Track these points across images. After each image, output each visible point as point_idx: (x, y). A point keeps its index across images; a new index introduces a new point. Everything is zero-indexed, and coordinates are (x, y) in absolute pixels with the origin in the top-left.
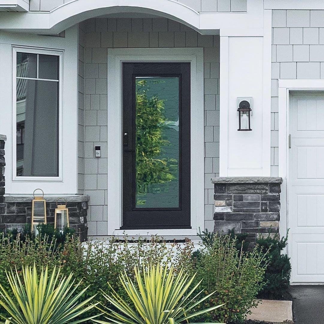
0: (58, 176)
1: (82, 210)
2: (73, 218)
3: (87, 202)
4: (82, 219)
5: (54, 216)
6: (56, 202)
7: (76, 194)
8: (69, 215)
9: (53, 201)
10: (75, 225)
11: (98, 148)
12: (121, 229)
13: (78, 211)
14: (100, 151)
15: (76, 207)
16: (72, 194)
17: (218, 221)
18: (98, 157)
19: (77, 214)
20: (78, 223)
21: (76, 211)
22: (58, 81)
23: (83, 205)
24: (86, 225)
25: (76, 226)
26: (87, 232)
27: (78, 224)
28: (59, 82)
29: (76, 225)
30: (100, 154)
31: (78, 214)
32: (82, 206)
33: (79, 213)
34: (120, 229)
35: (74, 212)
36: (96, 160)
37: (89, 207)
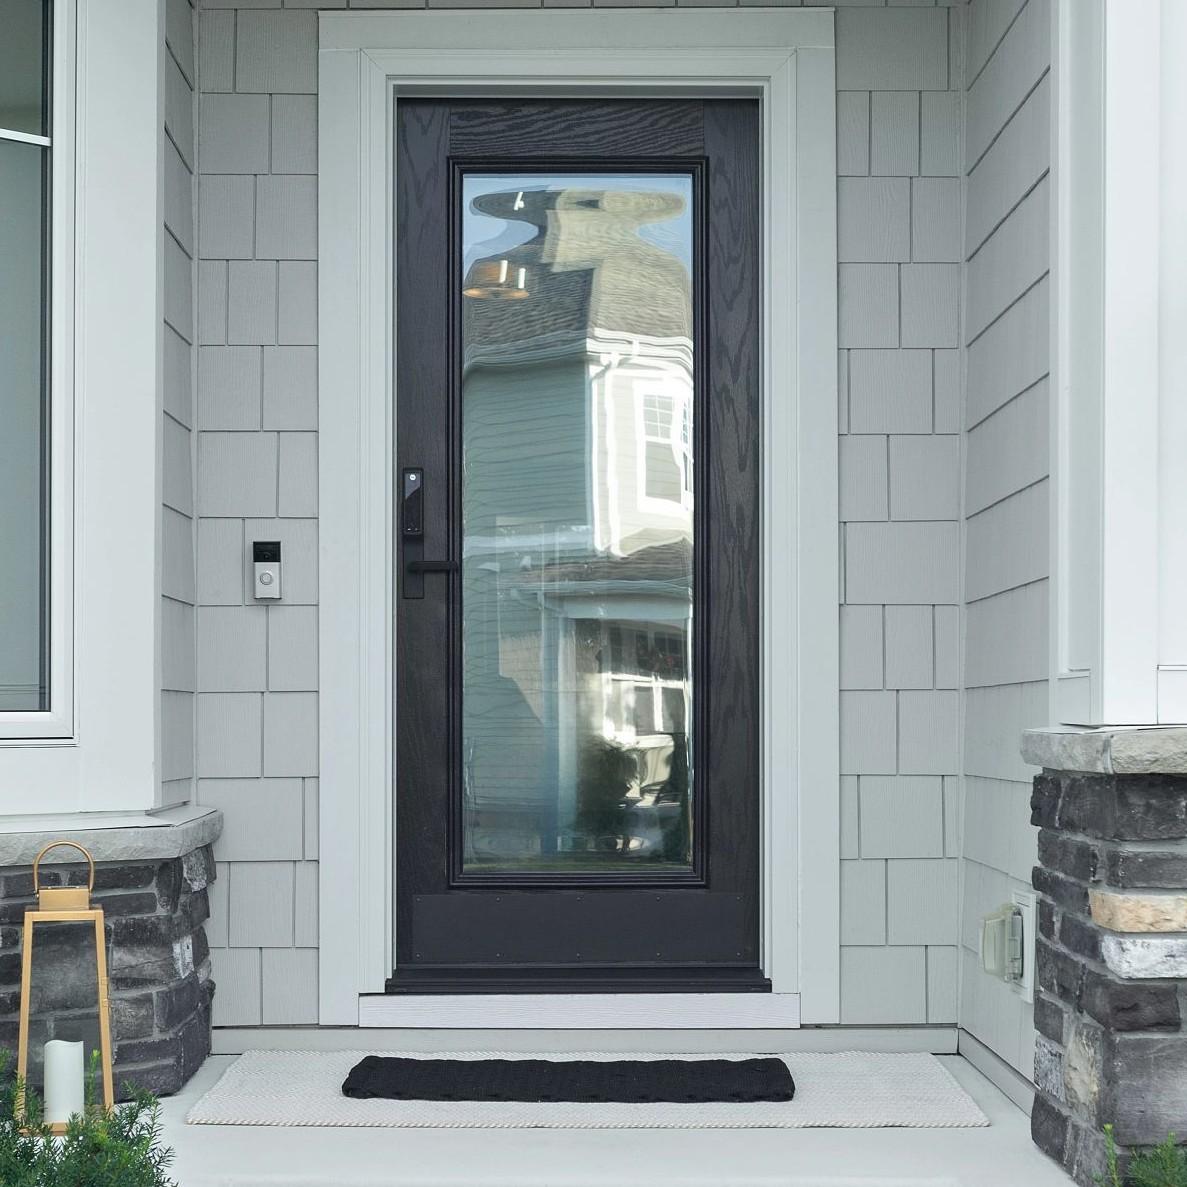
0: (44, 706)
1: (183, 899)
2: (132, 952)
3: (207, 850)
4: (183, 950)
5: (20, 947)
6: (31, 866)
7: (149, 813)
8: (107, 940)
9: (15, 859)
10: (145, 991)
11: (267, 552)
12: (393, 988)
13: (161, 911)
14: (277, 563)
15: (152, 889)
16: (127, 813)
17: (1140, 1036)
18: (268, 603)
19: (155, 926)
20: (161, 982)
21: (153, 908)
22: (44, 141)
23: (190, 869)
24: (202, 975)
25: (148, 999)
26: (208, 1009)
27: (165, 988)
28: (51, 148)
29: (153, 991)
30: (276, 581)
31: (163, 928)
32: (185, 875)
33: (169, 919)
34: (387, 993)
35: (137, 917)
36: (258, 616)
37: (221, 870)
